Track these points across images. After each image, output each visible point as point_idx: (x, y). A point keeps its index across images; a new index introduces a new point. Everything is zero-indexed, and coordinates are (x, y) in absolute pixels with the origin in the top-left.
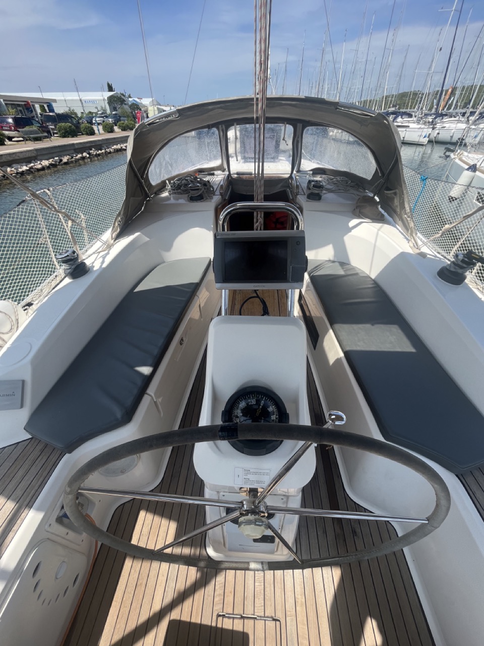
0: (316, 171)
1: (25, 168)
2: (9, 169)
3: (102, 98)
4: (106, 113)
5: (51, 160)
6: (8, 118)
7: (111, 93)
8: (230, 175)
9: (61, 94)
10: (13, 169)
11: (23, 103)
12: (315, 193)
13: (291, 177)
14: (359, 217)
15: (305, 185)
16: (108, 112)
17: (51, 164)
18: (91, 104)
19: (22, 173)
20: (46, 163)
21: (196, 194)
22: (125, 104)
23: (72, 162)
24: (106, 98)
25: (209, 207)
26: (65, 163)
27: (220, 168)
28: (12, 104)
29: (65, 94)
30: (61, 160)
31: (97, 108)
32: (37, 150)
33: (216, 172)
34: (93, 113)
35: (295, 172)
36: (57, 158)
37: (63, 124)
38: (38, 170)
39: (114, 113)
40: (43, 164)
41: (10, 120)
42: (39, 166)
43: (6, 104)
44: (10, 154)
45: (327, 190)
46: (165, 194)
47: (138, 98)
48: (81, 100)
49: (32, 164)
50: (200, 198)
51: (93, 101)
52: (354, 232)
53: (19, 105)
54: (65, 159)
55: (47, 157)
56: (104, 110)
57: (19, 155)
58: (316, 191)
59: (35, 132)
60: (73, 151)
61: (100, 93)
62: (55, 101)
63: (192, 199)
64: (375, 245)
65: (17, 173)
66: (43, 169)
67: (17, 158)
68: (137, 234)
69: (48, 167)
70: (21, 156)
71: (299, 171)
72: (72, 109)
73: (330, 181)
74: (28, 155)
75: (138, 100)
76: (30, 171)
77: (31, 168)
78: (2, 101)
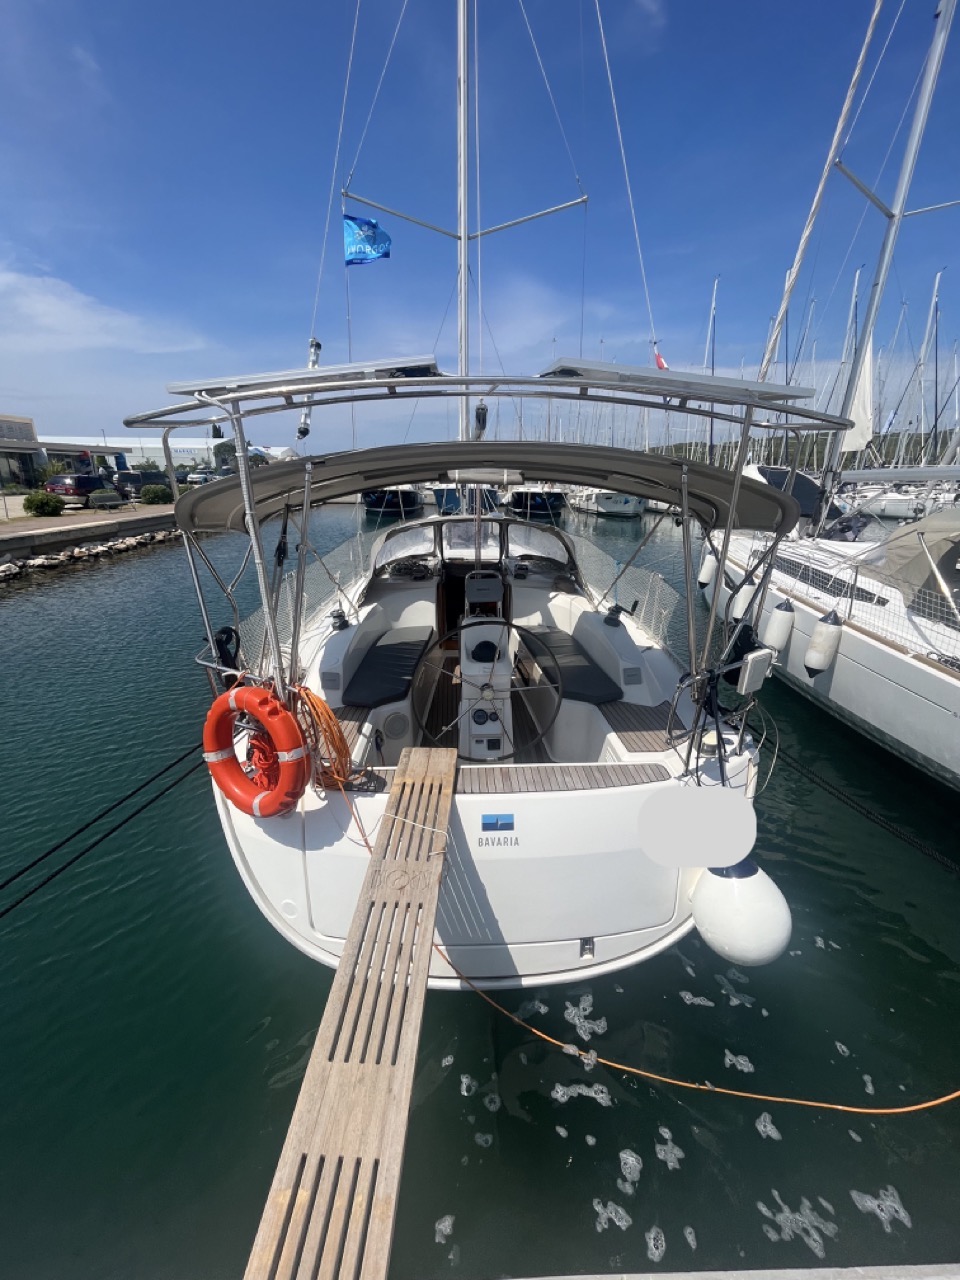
0: (524, 557)
1: (100, 548)
2: (77, 550)
3: (205, 447)
4: (209, 468)
5: (139, 537)
6: (65, 478)
7: (219, 441)
8: (443, 559)
10: (83, 550)
11: (78, 454)
12: (521, 573)
13: (500, 562)
14: (556, 591)
15: (513, 569)
16: (213, 465)
17: (139, 543)
18: (185, 455)
19: (97, 556)
20: (131, 541)
21: (419, 575)
23: (170, 540)
24: (212, 447)
25: (432, 586)
26: (161, 542)
27: (433, 555)
28: (58, 455)
30: (153, 538)
31: (194, 459)
32: (120, 524)
33: (429, 558)
34: (186, 466)
35: (503, 557)
36: (148, 534)
37: (153, 486)
38: (120, 551)
39: (224, 467)
40: (128, 543)
41: (68, 481)
42: (123, 546)
43: (53, 457)
44: (81, 529)
45: (531, 571)
46: (386, 576)
47: (264, 447)
49: (111, 544)
50: (423, 578)
51: (189, 451)
52: (554, 601)
53: (68, 457)
54: (160, 536)
55: (133, 533)
56: (206, 463)
57: (93, 530)
58: (520, 572)
59: (111, 499)
60: (171, 525)
61: (204, 440)
62: (129, 450)
63: (416, 579)
64: (571, 611)
65: (89, 555)
66: (127, 549)
67: (90, 534)
68: (375, 604)
69: (134, 548)
70: (97, 532)
71: (507, 557)
72: (152, 460)
73: (534, 566)
74: (107, 530)
75: (263, 450)
76: (106, 554)
77: (110, 548)
78: (44, 450)
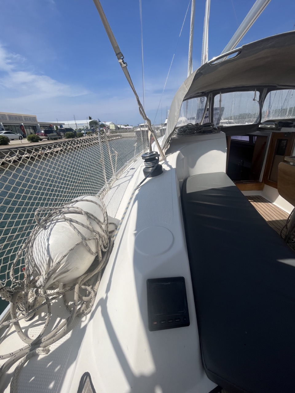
3: (87, 122)
7: (91, 120)
9: (67, 122)
11: (48, 125)
16: (89, 128)
22: (98, 125)
24: (89, 122)
29: (69, 121)
31: (83, 127)
34: (81, 129)
37: (69, 132)
39: (92, 128)
41: (43, 132)
43: (41, 126)
47: (104, 122)
48: (76, 124)
51: (82, 124)
53: (46, 126)
56: (87, 128)
59: (55, 136)
61: (86, 120)
62: (64, 124)
68: (178, 152)
78: (39, 124)
